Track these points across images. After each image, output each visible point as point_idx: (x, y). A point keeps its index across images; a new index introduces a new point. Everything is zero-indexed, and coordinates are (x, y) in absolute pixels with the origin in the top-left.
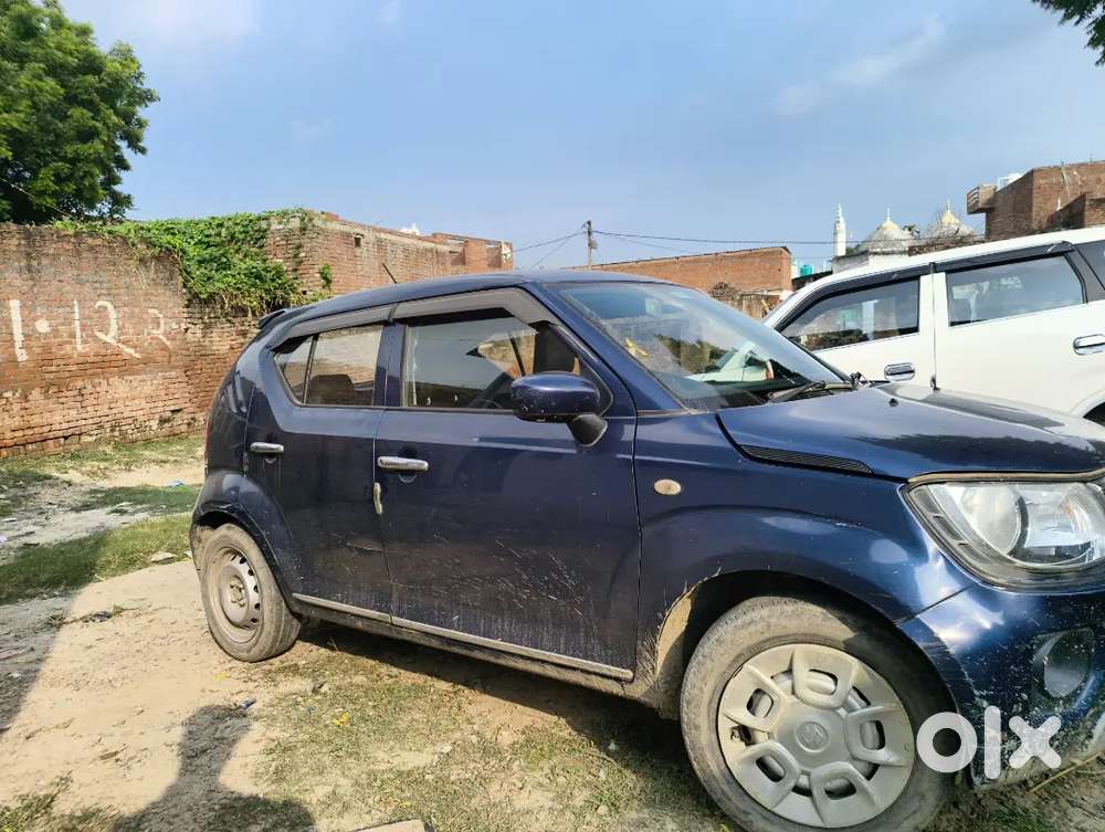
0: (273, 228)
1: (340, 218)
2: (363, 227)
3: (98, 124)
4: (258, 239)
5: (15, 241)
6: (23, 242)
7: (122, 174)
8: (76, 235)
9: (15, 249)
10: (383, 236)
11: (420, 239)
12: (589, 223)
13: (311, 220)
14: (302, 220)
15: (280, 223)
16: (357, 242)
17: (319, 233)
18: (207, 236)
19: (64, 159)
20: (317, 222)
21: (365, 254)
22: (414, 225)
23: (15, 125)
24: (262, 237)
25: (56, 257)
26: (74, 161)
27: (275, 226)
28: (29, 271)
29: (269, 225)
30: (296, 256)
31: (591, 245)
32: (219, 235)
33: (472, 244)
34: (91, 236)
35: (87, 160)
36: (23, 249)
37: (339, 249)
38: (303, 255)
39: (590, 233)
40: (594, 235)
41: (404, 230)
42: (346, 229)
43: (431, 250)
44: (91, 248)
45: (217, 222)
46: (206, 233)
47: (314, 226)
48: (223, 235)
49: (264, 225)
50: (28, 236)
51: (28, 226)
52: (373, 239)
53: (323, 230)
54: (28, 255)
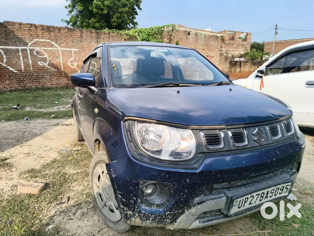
0: (165, 30)
1: (184, 26)
2: (191, 29)
3: (127, 2)
4: (161, 33)
5: (94, 35)
6: (96, 35)
7: (136, 16)
8: (109, 33)
9: (94, 36)
10: (198, 31)
11: (210, 32)
12: (277, 25)
13: (175, 27)
14: (173, 27)
15: (167, 28)
16: (189, 34)
17: (177, 31)
18: (149, 33)
19: (119, 13)
20: (176, 28)
21: (191, 37)
22: (210, 28)
23: (108, 4)
24: (162, 33)
25: (103, 39)
26: (121, 13)
27: (166, 29)
28: (97, 42)
29: (164, 29)
30: (170, 38)
31: (276, 33)
32: (152, 32)
33: (236, 33)
34: (112, 33)
35: (123, 12)
36: (96, 36)
37: (183, 36)
38: (172, 38)
39: (276, 29)
40: (278, 29)
41: (206, 30)
42: (186, 30)
43: (214, 36)
44: (113, 36)
45: (152, 29)
46: (149, 32)
47: (175, 29)
48: (153, 32)
49: (163, 29)
50: (97, 33)
51: (98, 31)
52: (194, 33)
53: (178, 30)
54: (97, 38)
